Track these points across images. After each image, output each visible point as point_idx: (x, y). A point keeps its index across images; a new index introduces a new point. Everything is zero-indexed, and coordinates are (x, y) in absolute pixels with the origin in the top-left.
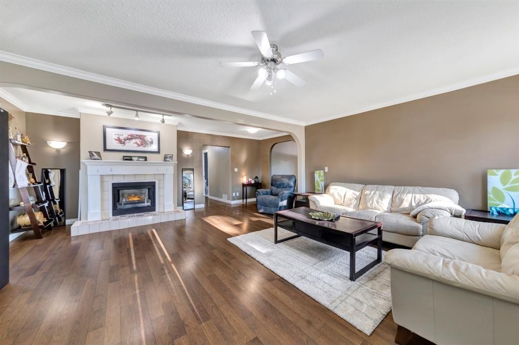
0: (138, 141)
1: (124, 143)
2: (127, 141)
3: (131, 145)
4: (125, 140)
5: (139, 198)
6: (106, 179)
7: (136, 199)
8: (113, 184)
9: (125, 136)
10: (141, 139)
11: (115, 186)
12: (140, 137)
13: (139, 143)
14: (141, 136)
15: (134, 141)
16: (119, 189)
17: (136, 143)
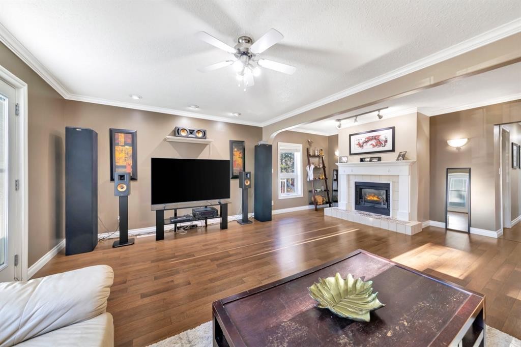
0: (373, 142)
1: (362, 146)
2: (365, 144)
3: (368, 148)
4: (363, 143)
5: (378, 198)
6: (351, 178)
7: (375, 199)
8: (355, 182)
9: (363, 140)
10: (376, 139)
11: (357, 184)
12: (375, 138)
13: (375, 144)
14: (376, 136)
15: (370, 142)
16: (361, 187)
17: (372, 144)
